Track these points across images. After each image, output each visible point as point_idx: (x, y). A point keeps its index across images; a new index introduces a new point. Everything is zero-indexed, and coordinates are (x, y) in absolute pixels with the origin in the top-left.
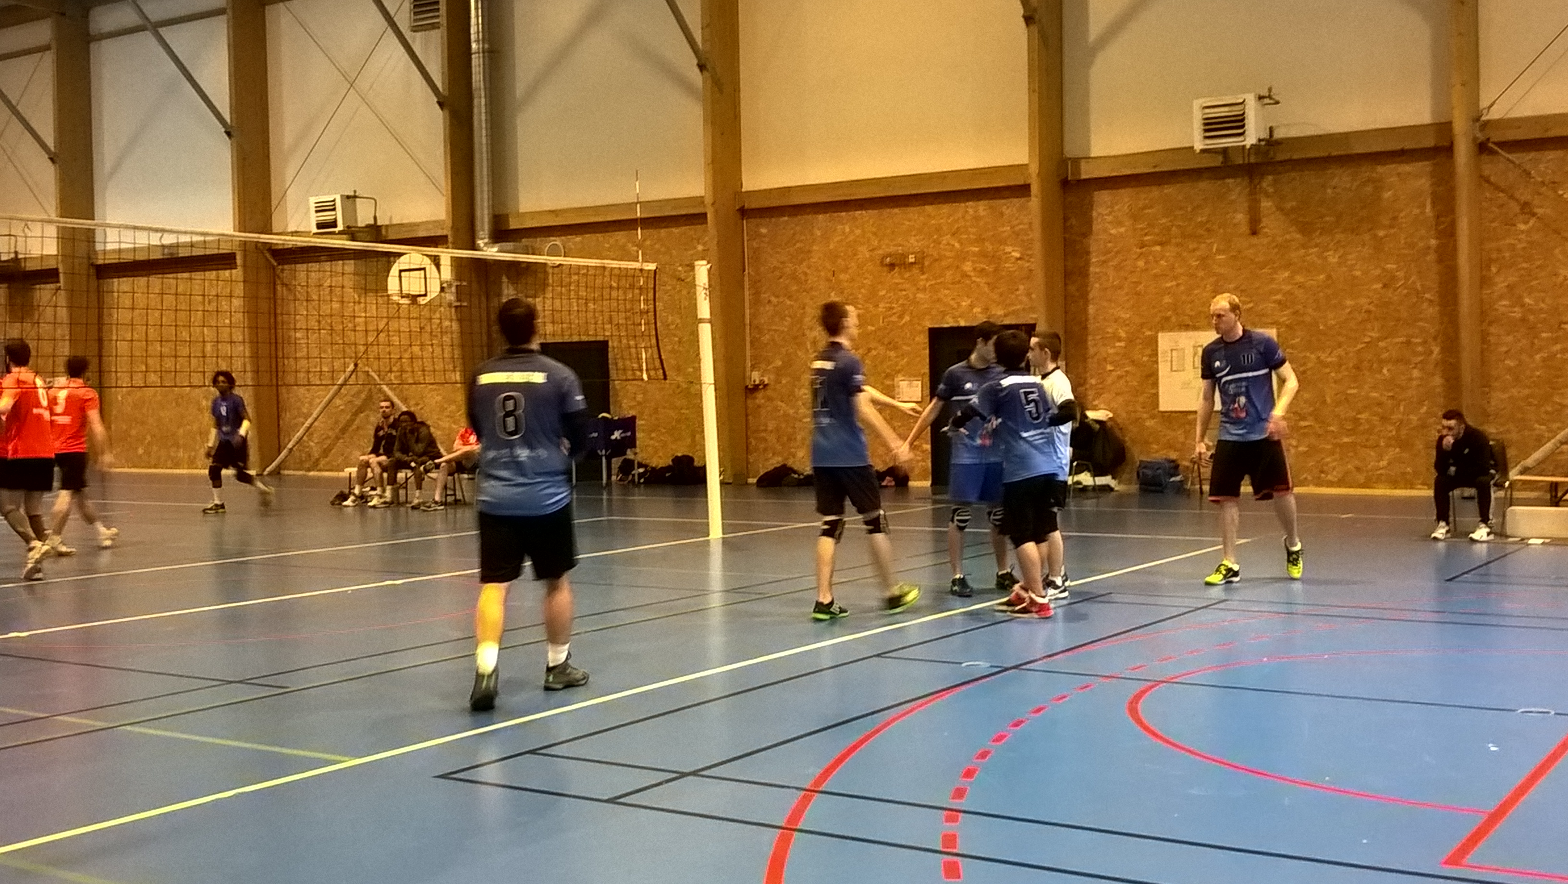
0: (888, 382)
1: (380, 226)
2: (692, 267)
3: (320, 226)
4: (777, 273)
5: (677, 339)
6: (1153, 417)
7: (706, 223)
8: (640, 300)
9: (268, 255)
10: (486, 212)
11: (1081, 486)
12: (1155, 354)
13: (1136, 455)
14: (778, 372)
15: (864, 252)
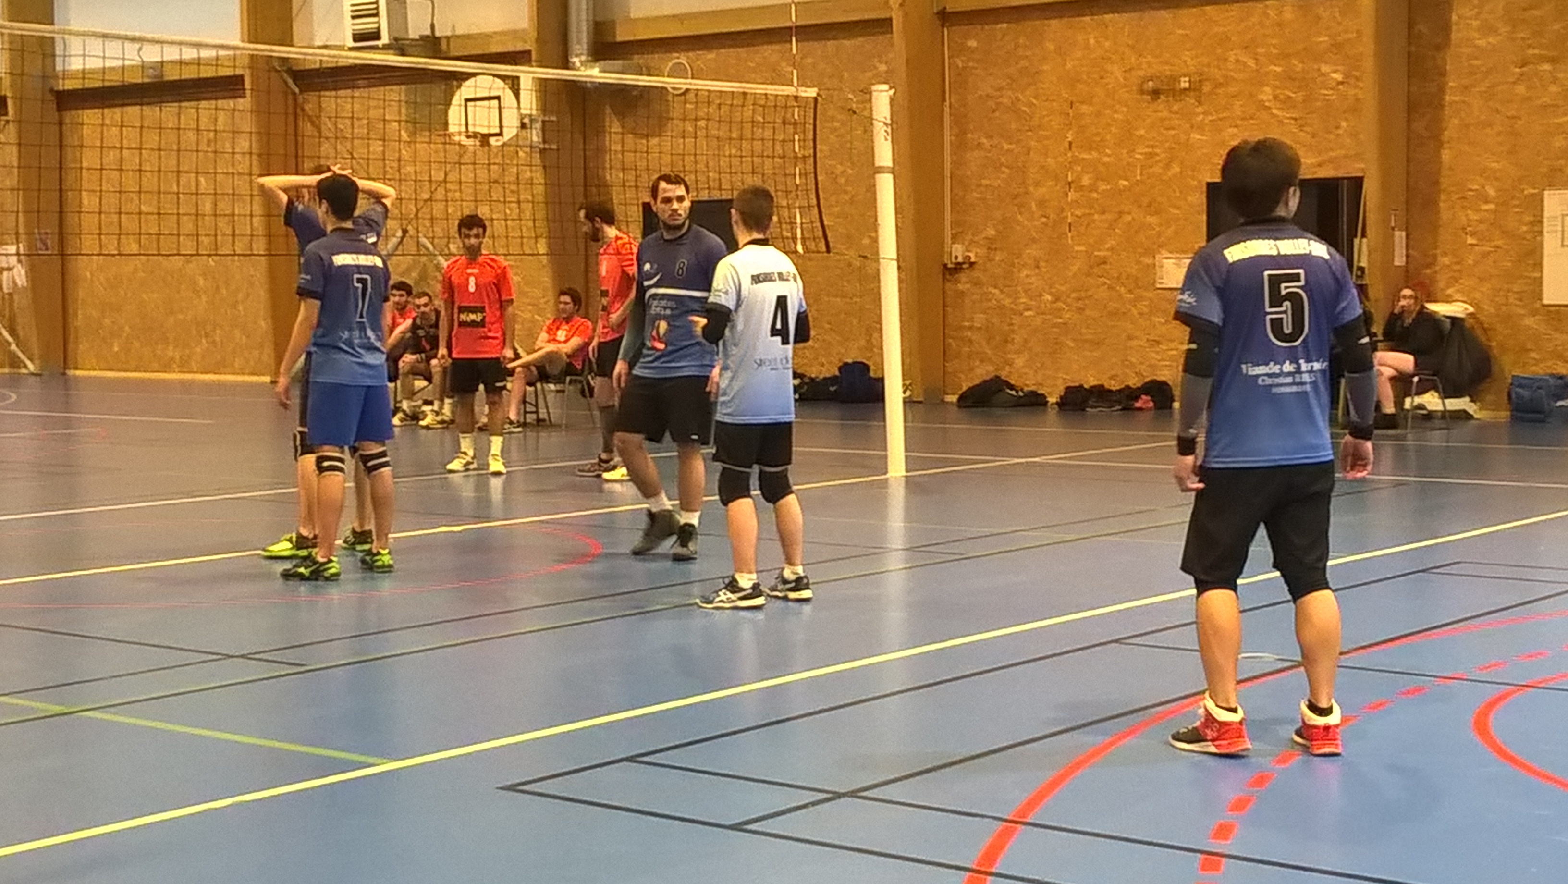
0: (1148, 261)
1: (439, 39)
2: (866, 94)
3: (357, 37)
4: (991, 104)
5: (847, 197)
6: (1534, 313)
7: (892, 32)
8: (794, 141)
9: (285, 75)
10: (584, 16)
11: (1424, 412)
12: (1539, 221)
13: (1507, 369)
14: (991, 246)
15: (1117, 71)
